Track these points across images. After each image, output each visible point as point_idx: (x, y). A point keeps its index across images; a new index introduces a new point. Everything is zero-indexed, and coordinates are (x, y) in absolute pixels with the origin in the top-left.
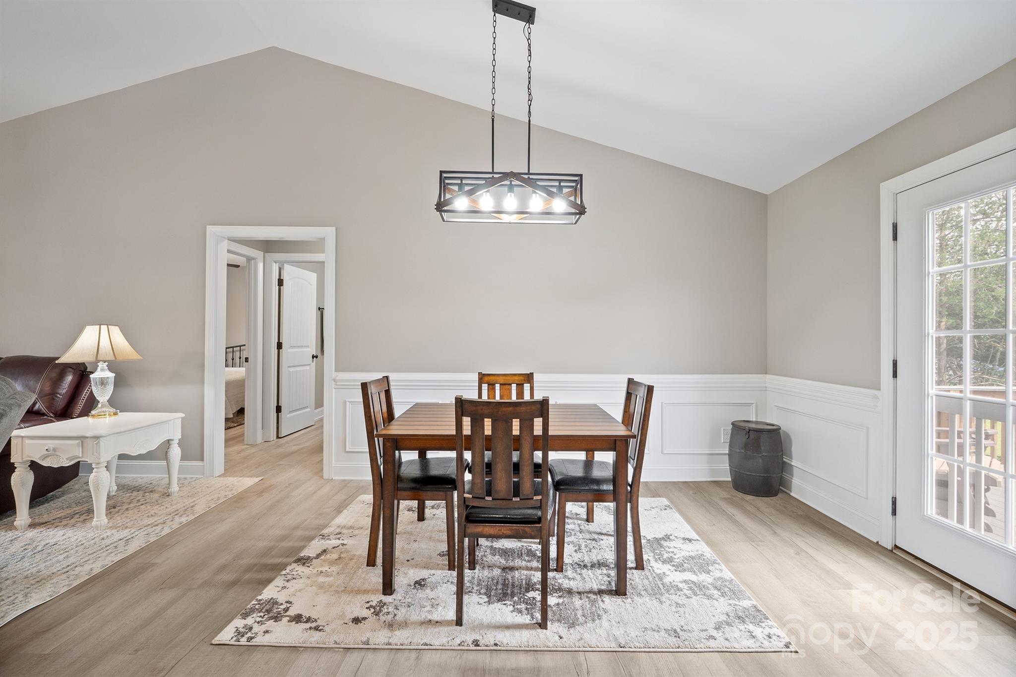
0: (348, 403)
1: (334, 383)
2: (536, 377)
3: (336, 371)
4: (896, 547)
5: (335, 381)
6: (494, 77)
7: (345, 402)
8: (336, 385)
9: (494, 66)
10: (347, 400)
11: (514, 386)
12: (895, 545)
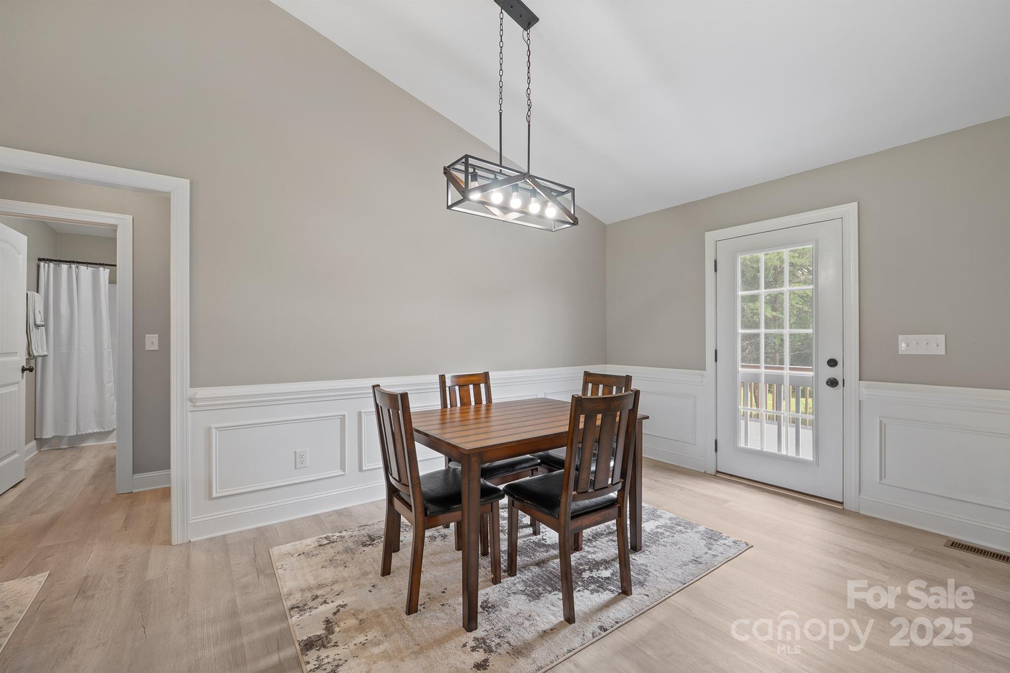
0: (214, 430)
1: (189, 404)
2: (492, 375)
3: (192, 386)
4: (718, 472)
5: (191, 400)
6: (501, 87)
7: (209, 430)
8: (194, 406)
9: (501, 76)
10: (213, 426)
11: (471, 387)
12: (717, 471)
